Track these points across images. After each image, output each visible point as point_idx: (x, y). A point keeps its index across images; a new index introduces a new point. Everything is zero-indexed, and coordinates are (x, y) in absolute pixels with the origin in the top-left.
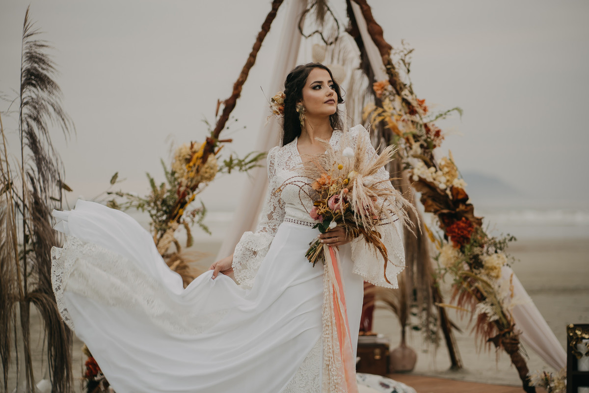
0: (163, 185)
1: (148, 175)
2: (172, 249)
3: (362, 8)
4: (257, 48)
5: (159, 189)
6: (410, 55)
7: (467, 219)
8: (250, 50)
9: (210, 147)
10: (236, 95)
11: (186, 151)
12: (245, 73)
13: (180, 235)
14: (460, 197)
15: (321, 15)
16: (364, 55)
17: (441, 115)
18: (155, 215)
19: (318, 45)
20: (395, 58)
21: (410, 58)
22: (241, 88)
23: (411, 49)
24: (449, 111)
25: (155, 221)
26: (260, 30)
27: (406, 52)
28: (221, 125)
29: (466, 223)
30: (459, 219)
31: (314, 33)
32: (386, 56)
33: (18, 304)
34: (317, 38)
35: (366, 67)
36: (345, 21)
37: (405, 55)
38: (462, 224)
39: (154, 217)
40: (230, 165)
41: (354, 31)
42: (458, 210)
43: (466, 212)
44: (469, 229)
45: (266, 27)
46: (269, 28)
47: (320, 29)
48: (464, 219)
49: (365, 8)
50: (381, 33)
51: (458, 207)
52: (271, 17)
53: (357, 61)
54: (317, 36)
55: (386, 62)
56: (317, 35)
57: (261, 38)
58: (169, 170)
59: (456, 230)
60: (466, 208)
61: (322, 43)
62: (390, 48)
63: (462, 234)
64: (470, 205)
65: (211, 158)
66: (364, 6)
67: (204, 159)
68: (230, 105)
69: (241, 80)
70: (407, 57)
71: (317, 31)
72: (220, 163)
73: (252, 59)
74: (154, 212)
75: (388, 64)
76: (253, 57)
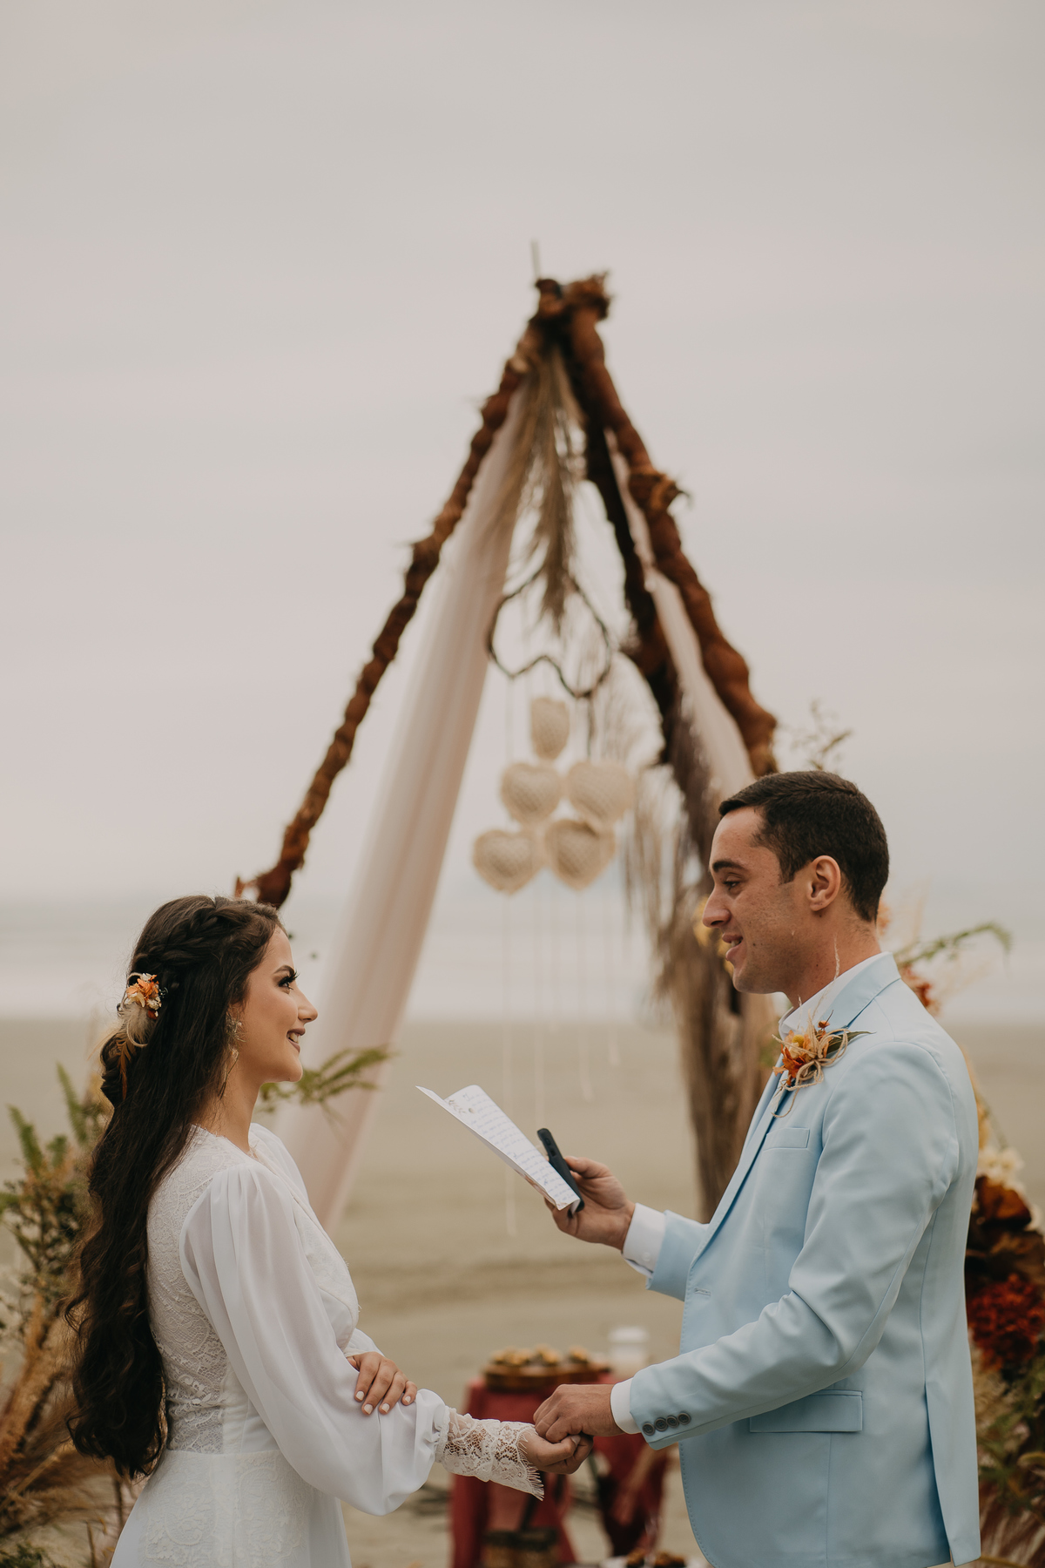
0: (59, 1144)
1: (16, 1115)
3: (685, 597)
4: (356, 713)
5: (48, 1156)
6: (841, 748)
7: (1024, 1278)
8: (337, 720)
10: (292, 859)
12: (319, 794)
14: (1005, 1212)
15: (552, 606)
17: (941, 945)
18: (37, 1245)
19: (546, 701)
21: (838, 758)
22: (307, 839)
23: (840, 728)
24: (965, 935)
25: (38, 1267)
26: (366, 656)
27: (825, 740)
29: (1019, 1291)
30: (1003, 1278)
31: (534, 663)
32: (761, 750)
34: (543, 681)
36: (621, 621)
37: (825, 750)
38: (1013, 1298)
39: (33, 1249)
42: (996, 1249)
43: (1022, 1257)
44: (1034, 1312)
45: (386, 648)
46: (394, 648)
47: (554, 648)
48: (1013, 1278)
49: (695, 595)
50: (742, 674)
51: (996, 1240)
52: (402, 615)
53: (652, 741)
54: (544, 672)
55: (761, 767)
56: (543, 667)
57: (368, 683)
58: (80, 1098)
59: (993, 1315)
60: (1022, 1245)
61: (560, 694)
62: (770, 723)
63: (1010, 1328)
64: (1035, 1233)
66: (692, 591)
68: (274, 892)
69: (307, 814)
70: (831, 756)
71: (544, 658)
73: (342, 750)
74: (32, 1232)
76: (344, 740)
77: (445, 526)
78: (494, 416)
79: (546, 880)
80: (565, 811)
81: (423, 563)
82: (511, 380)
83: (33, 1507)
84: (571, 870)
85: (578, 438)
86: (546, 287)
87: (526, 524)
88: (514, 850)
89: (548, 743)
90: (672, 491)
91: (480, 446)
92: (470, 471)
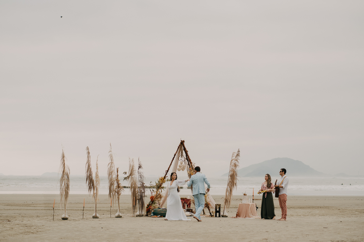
2: (159, 193)
4: (172, 162)
5: (157, 184)
9: (165, 177)
10: (169, 169)
11: (161, 178)
12: (170, 166)
13: (160, 190)
15: (182, 157)
16: (188, 163)
20: (193, 165)
25: (156, 189)
28: (166, 174)
33: (138, 200)
34: (181, 161)
35: (189, 164)
36: (185, 157)
40: (167, 180)
41: (187, 159)
45: (173, 159)
47: (182, 159)
52: (174, 157)
57: (172, 161)
65: (165, 179)
67: (164, 179)
68: (168, 171)
72: (166, 180)
74: (156, 187)
75: (192, 165)
76: (171, 164)
77: (176, 153)
78: (179, 147)
79: (181, 170)
80: (182, 167)
81: (175, 155)
82: (179, 146)
83: (156, 200)
84: (183, 170)
85: (183, 148)
86: (181, 141)
87: (180, 152)
88: (179, 169)
89: (181, 164)
90: (187, 151)
91: (178, 149)
92: (177, 150)
